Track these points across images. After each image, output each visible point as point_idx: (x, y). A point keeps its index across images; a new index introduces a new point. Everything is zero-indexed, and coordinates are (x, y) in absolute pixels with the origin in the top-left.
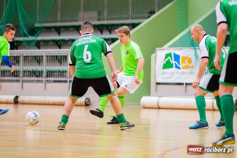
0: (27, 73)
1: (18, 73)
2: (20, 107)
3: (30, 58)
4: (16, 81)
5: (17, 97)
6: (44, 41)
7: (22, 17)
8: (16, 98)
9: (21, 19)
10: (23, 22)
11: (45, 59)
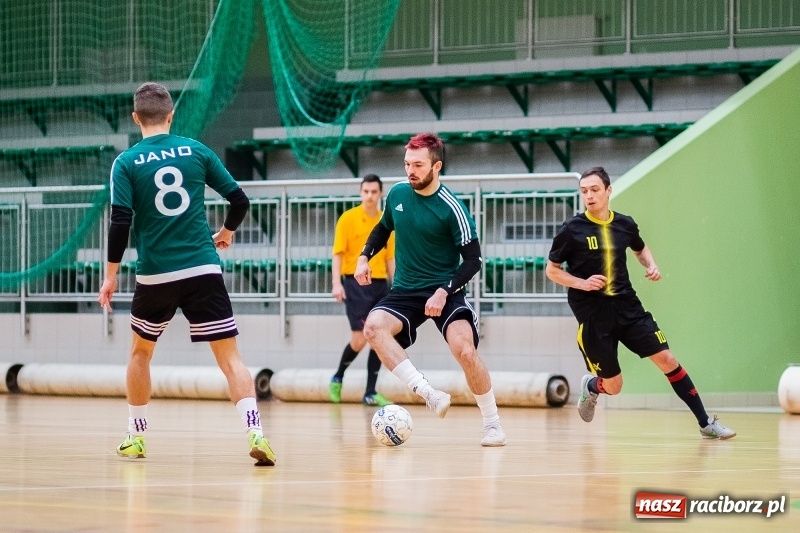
0: (308, 275)
1: (269, 275)
2: (280, 412)
3: (317, 211)
4: (263, 308)
5: (267, 374)
6: (374, 140)
7: (281, 46)
8: (265, 377)
9: (277, 53)
10: (288, 64)
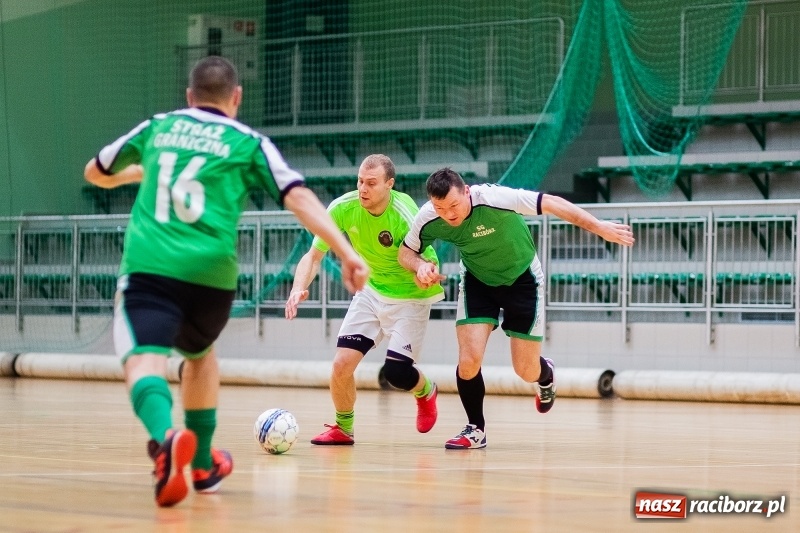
0: (647, 287)
1: (612, 286)
2: (620, 408)
3: (655, 230)
4: (606, 317)
5: (609, 374)
6: (706, 169)
7: (625, 84)
8: (607, 378)
9: (621, 90)
10: (631, 100)
11: (710, 234)
